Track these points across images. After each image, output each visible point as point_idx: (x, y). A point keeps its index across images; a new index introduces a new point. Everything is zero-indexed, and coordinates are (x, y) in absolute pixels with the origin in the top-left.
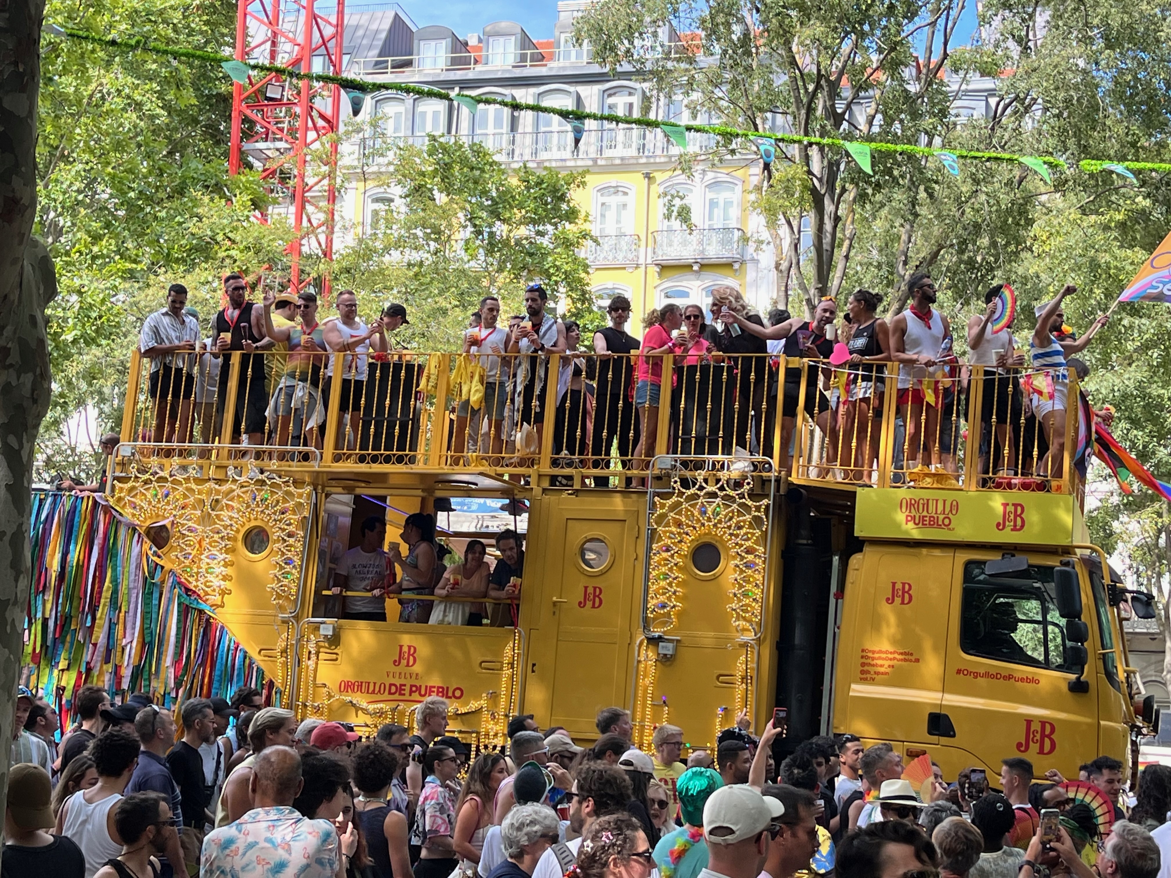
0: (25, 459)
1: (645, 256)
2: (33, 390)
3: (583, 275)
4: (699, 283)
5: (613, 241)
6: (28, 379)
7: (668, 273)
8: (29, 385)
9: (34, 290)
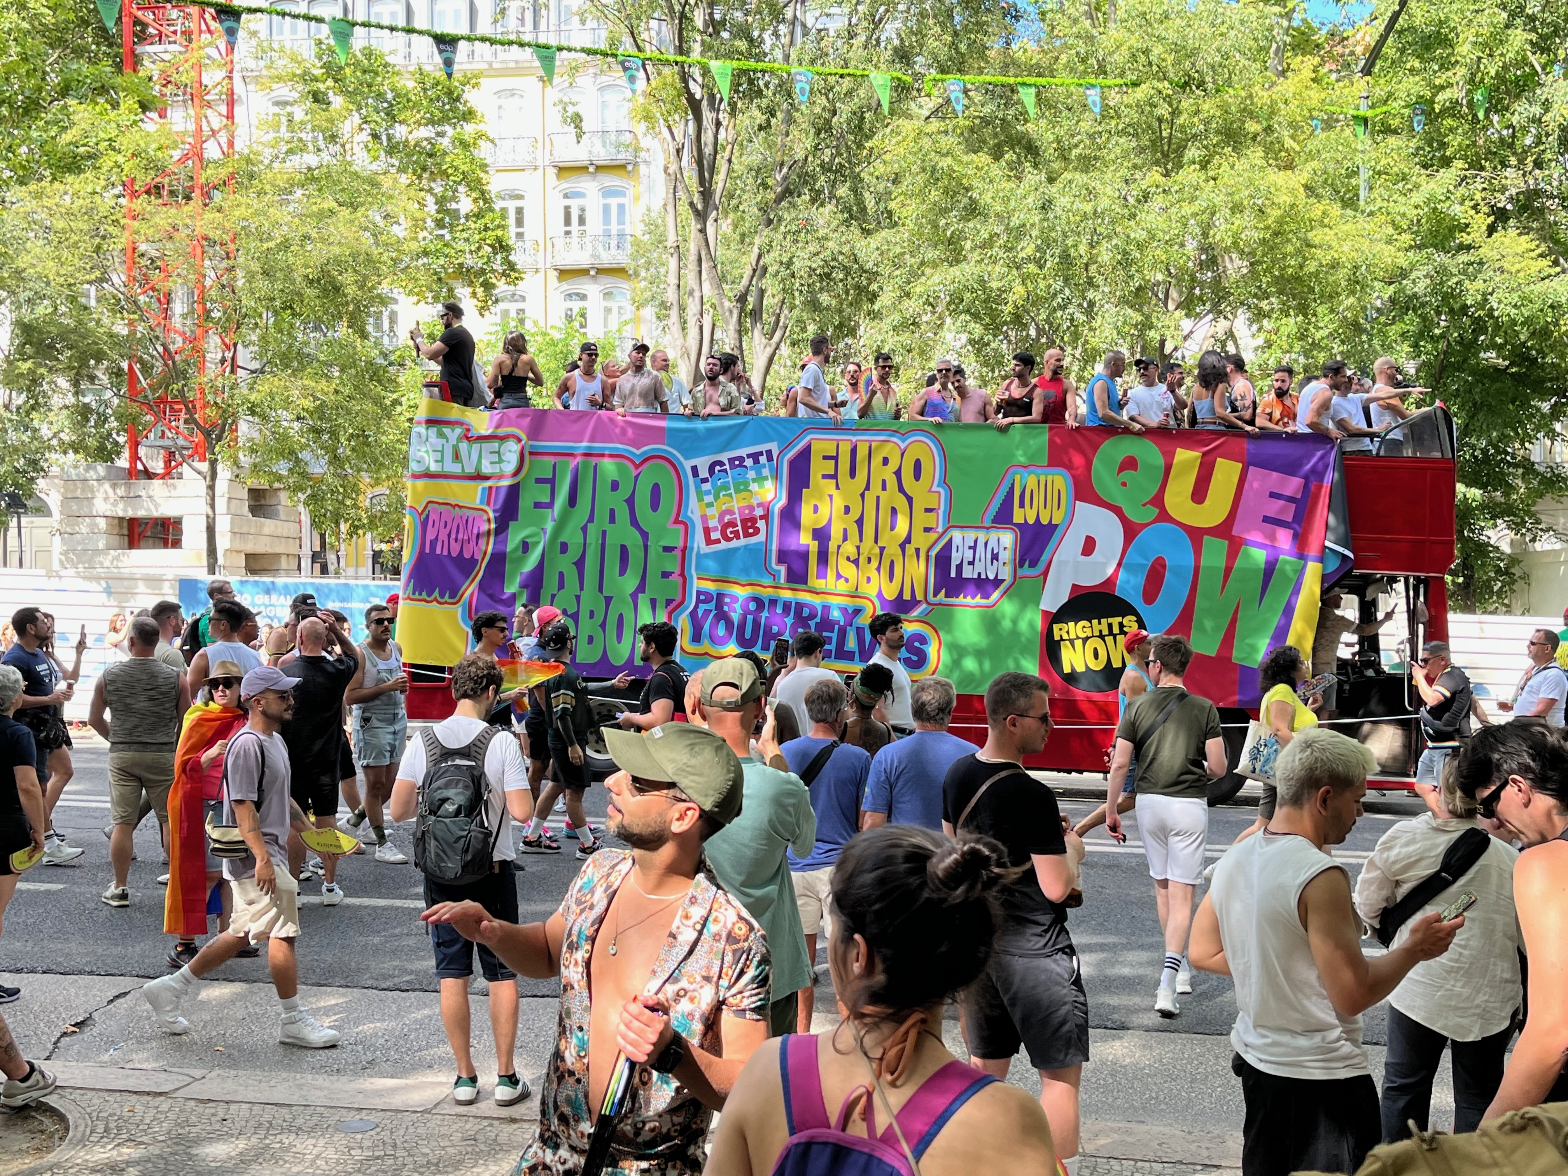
1: (543, 158)
4: (595, 184)
5: (511, 144)
7: (565, 174)
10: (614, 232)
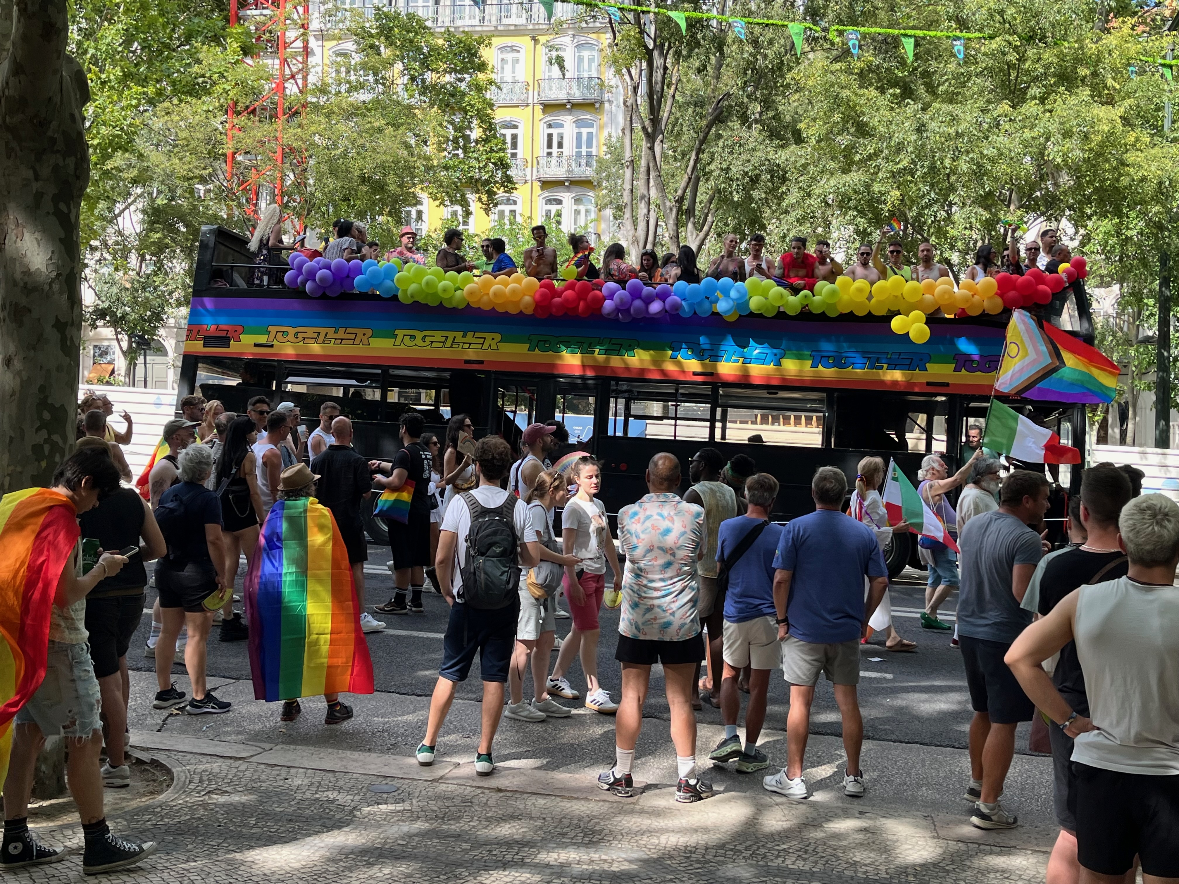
0: (73, 220)
1: (532, 97)
2: (76, 169)
3: (490, 111)
4: (570, 117)
5: (510, 86)
6: (71, 161)
7: (549, 110)
8: (72, 167)
9: (72, 94)
10: (584, 153)
